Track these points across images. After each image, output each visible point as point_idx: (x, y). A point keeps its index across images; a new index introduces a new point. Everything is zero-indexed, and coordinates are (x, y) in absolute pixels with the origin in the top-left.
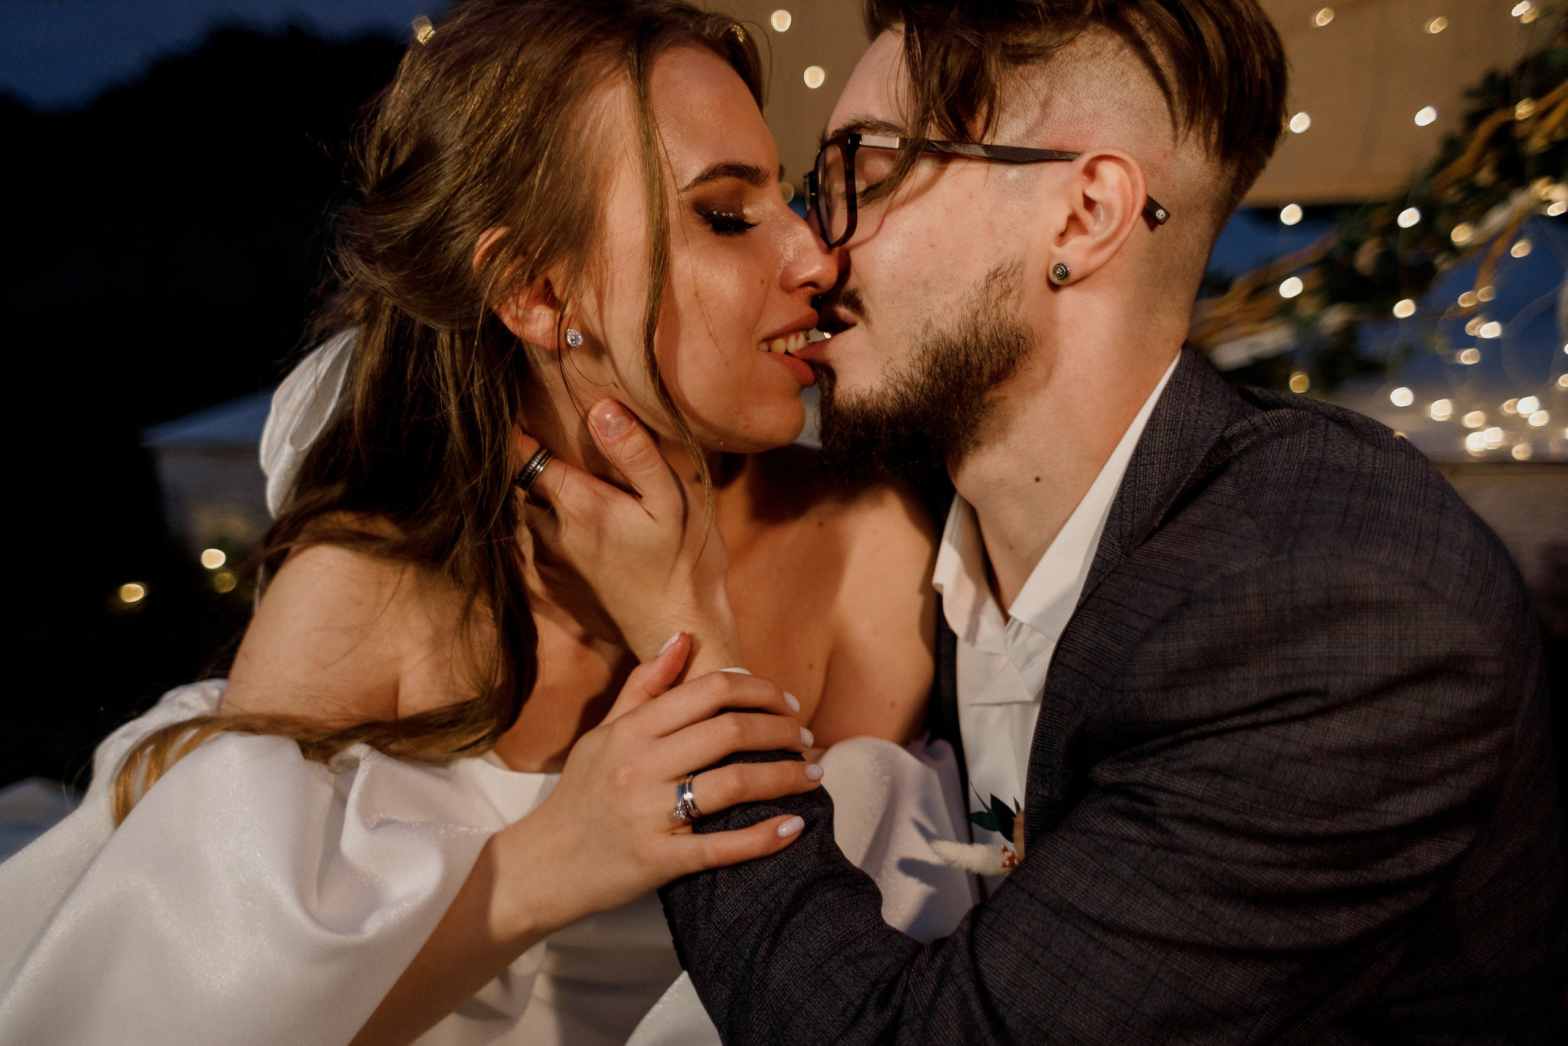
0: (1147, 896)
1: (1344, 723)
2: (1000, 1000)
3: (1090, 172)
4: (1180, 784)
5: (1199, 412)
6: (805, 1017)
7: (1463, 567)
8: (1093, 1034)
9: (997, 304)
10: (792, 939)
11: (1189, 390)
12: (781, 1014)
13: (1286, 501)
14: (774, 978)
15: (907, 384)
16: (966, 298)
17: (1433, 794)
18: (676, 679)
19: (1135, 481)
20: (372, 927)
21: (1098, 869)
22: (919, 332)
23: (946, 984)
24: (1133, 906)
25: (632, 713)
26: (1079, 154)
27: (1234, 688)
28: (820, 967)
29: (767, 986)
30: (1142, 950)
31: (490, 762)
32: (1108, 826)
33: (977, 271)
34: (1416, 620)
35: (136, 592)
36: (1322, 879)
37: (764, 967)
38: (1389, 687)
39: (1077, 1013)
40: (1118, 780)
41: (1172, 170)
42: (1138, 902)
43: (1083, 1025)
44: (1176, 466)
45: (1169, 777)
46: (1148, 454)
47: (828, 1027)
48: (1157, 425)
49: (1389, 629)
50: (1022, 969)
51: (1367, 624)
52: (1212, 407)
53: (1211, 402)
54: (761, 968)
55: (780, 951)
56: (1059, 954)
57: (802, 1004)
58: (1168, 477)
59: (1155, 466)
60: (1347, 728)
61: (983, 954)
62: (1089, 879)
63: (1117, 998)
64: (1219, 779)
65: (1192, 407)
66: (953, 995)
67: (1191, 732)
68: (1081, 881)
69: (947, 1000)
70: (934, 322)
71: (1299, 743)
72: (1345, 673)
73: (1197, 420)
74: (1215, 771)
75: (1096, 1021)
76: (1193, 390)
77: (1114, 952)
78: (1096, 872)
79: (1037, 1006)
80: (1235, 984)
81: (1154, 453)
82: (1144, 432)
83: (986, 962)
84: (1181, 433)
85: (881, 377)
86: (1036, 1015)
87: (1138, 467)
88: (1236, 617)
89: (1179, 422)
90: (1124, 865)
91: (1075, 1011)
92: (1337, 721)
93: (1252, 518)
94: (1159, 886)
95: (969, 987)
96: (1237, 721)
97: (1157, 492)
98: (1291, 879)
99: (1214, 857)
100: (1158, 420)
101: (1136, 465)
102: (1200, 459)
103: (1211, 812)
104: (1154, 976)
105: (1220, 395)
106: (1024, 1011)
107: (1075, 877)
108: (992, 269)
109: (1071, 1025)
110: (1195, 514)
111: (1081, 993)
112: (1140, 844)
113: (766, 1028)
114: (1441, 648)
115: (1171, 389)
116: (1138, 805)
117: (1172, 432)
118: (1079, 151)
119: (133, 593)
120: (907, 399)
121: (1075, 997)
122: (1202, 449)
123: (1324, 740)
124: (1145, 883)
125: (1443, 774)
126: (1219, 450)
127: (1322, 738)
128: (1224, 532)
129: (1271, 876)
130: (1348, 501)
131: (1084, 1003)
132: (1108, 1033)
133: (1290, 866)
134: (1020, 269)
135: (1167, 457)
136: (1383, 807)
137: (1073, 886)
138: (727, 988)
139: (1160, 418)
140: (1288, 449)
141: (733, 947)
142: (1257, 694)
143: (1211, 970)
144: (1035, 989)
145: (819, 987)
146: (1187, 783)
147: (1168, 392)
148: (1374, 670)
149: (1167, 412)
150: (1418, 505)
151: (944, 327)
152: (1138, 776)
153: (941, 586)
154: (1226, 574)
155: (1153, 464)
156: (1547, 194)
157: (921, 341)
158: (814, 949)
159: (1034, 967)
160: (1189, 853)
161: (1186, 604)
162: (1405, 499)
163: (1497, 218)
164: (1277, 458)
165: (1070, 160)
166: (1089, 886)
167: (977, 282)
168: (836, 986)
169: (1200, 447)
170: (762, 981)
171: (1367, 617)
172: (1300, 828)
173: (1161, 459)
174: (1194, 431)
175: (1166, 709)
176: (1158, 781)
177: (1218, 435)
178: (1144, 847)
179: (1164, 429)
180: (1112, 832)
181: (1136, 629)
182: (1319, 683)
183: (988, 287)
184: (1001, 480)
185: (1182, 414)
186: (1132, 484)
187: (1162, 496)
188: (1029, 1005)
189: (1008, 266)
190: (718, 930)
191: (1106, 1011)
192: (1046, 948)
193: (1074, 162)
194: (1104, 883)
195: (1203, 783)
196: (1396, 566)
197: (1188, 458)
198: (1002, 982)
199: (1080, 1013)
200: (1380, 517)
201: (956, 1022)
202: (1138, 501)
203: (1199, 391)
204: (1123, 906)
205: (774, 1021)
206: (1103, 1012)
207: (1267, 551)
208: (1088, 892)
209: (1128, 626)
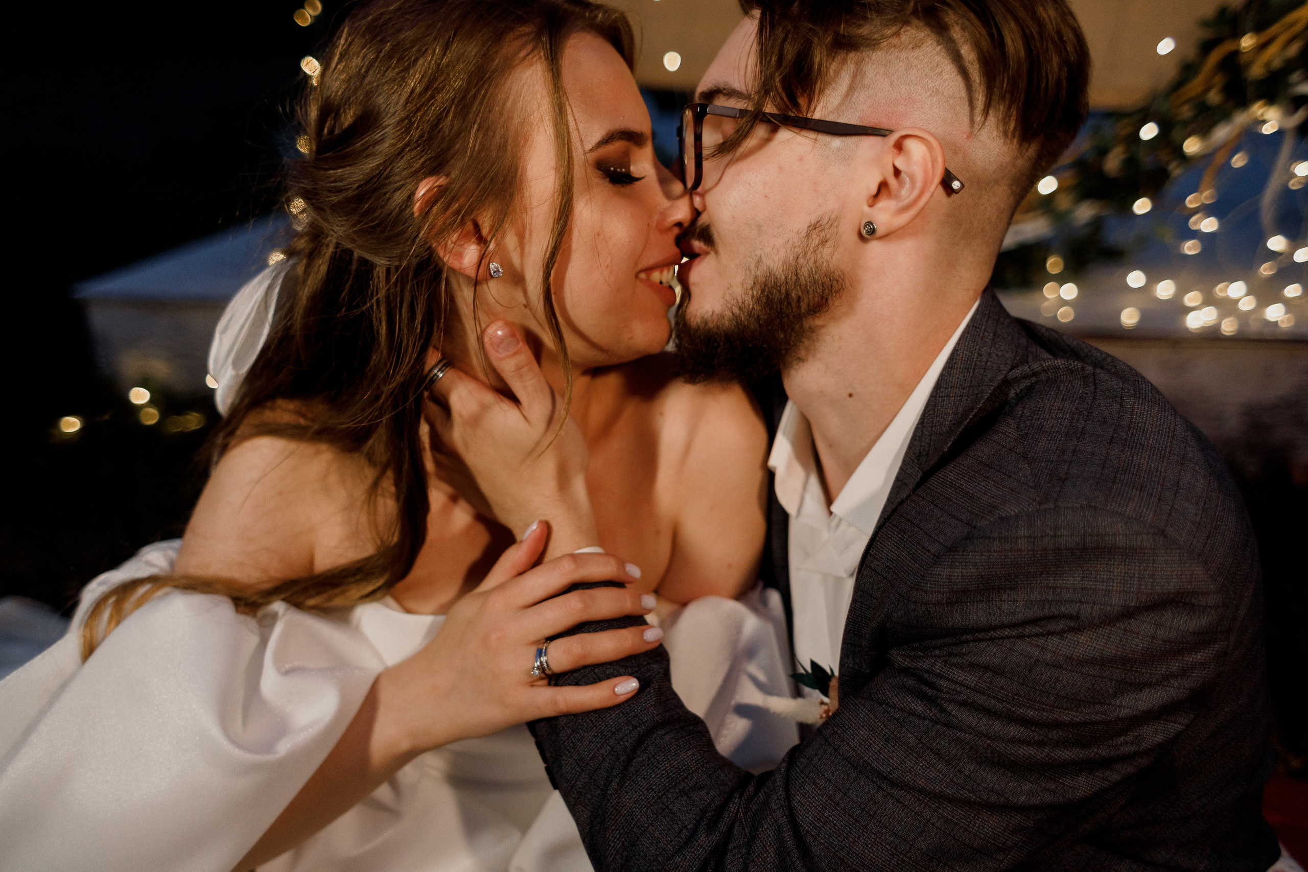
0: (926, 761)
1: (1091, 639)
2: (807, 832)
3: (899, 146)
4: (958, 674)
5: (989, 354)
6: (649, 838)
7: (1196, 515)
8: (879, 862)
9: (815, 251)
10: (638, 775)
11: (984, 333)
12: (631, 834)
13: (1056, 450)
14: (625, 806)
15: (740, 309)
16: (790, 242)
17: (1159, 693)
18: (537, 560)
19: (934, 409)
20: (284, 747)
21: (890, 736)
22: (753, 267)
23: (766, 817)
24: (915, 768)
25: (501, 587)
26: (891, 131)
27: (1005, 607)
28: (660, 798)
29: (620, 812)
30: (920, 800)
31: (387, 606)
32: (900, 701)
33: (801, 223)
34: (1153, 563)
35: (73, 425)
36: (1065, 754)
37: (617, 798)
38: (1128, 614)
39: (868, 846)
40: (910, 665)
41: (974, 149)
42: (919, 765)
43: (872, 855)
44: (967, 400)
45: (950, 668)
46: (946, 388)
47: (667, 846)
48: (955, 363)
49: (1131, 569)
50: (826, 809)
51: (1114, 565)
52: (1001, 351)
53: (1000, 345)
54: (614, 798)
55: (629, 784)
56: (855, 799)
57: (647, 828)
58: (960, 410)
59: (951, 399)
60: (1093, 643)
61: (796, 793)
62: (882, 743)
63: (899, 836)
64: (989, 674)
65: (985, 350)
66: (771, 827)
67: (969, 637)
68: (876, 743)
69: (766, 830)
70: (764, 258)
71: (1054, 652)
72: (1094, 603)
73: (987, 362)
74: (986, 668)
75: (882, 852)
76: (986, 334)
77: (898, 801)
78: (887, 738)
79: (836, 838)
80: (992, 829)
81: (951, 388)
82: (944, 369)
83: (797, 798)
84: (974, 369)
85: (722, 301)
86: (835, 845)
87: (937, 398)
88: (1010, 554)
89: (972, 362)
90: (910, 735)
91: (866, 844)
92: (1085, 637)
93: (1028, 464)
94: (936, 754)
95: (783, 821)
96: (1007, 632)
97: (951, 421)
98: (1040, 754)
99: (981, 734)
100: (956, 359)
101: (936, 397)
102: (986, 396)
103: (981, 700)
104: (928, 821)
105: (1009, 338)
106: (826, 842)
107: (871, 740)
108: (813, 221)
109: (862, 854)
110: (983, 451)
111: (871, 831)
112: (924, 719)
113: (618, 844)
114: (1172, 586)
115: (968, 332)
116: (925, 688)
117: (966, 370)
118: (892, 128)
119: (71, 425)
120: (741, 321)
121: (866, 833)
122: (989, 388)
123: (1074, 651)
124: (926, 751)
125: (1167, 677)
126: (1004, 388)
127: (1073, 650)
128: (1005, 475)
129: (1025, 751)
130: (1107, 452)
131: (873, 838)
132: (890, 862)
133: (1041, 744)
134: (836, 223)
135: (961, 392)
136: (1118, 702)
137: (869, 746)
138: (588, 810)
139: (958, 358)
140: (1063, 398)
141: (590, 779)
142: (1023, 613)
143: (974, 818)
144: (835, 825)
145: (660, 814)
146: (964, 675)
147: (966, 335)
148: (1117, 601)
149: (963, 353)
150: (1164, 457)
151: (772, 266)
152: (925, 664)
153: (775, 468)
154: (1004, 515)
155: (950, 397)
156: (1262, 115)
157: (754, 274)
158: (656, 784)
159: (835, 808)
160: (961, 730)
161: (969, 538)
162: (1154, 451)
163: (1222, 133)
164: (1053, 406)
165: (884, 136)
166: (881, 748)
167: (800, 231)
168: (674, 814)
169: (988, 385)
170: (615, 808)
171: (1114, 558)
172: (1050, 717)
173: (956, 393)
174: (984, 371)
175: (950, 619)
176: (941, 671)
177: (1003, 376)
178: (927, 722)
179: (960, 368)
180: (903, 706)
181: (929, 551)
182: (1072, 609)
183: (808, 236)
184: (821, 392)
185: (976, 355)
186: (931, 412)
187: (954, 424)
188: (830, 837)
189: (826, 220)
190: (579, 765)
191: (890, 845)
192: (845, 794)
193: (887, 137)
194: (893, 747)
195: (976, 676)
196: (1140, 517)
197: (977, 394)
198: (810, 818)
199: (870, 846)
200: (1132, 469)
201: (773, 847)
202: (935, 426)
203: (991, 335)
204: (907, 767)
205: (625, 839)
206: (887, 846)
207: (1038, 499)
208: (880, 753)
209: (923, 548)
